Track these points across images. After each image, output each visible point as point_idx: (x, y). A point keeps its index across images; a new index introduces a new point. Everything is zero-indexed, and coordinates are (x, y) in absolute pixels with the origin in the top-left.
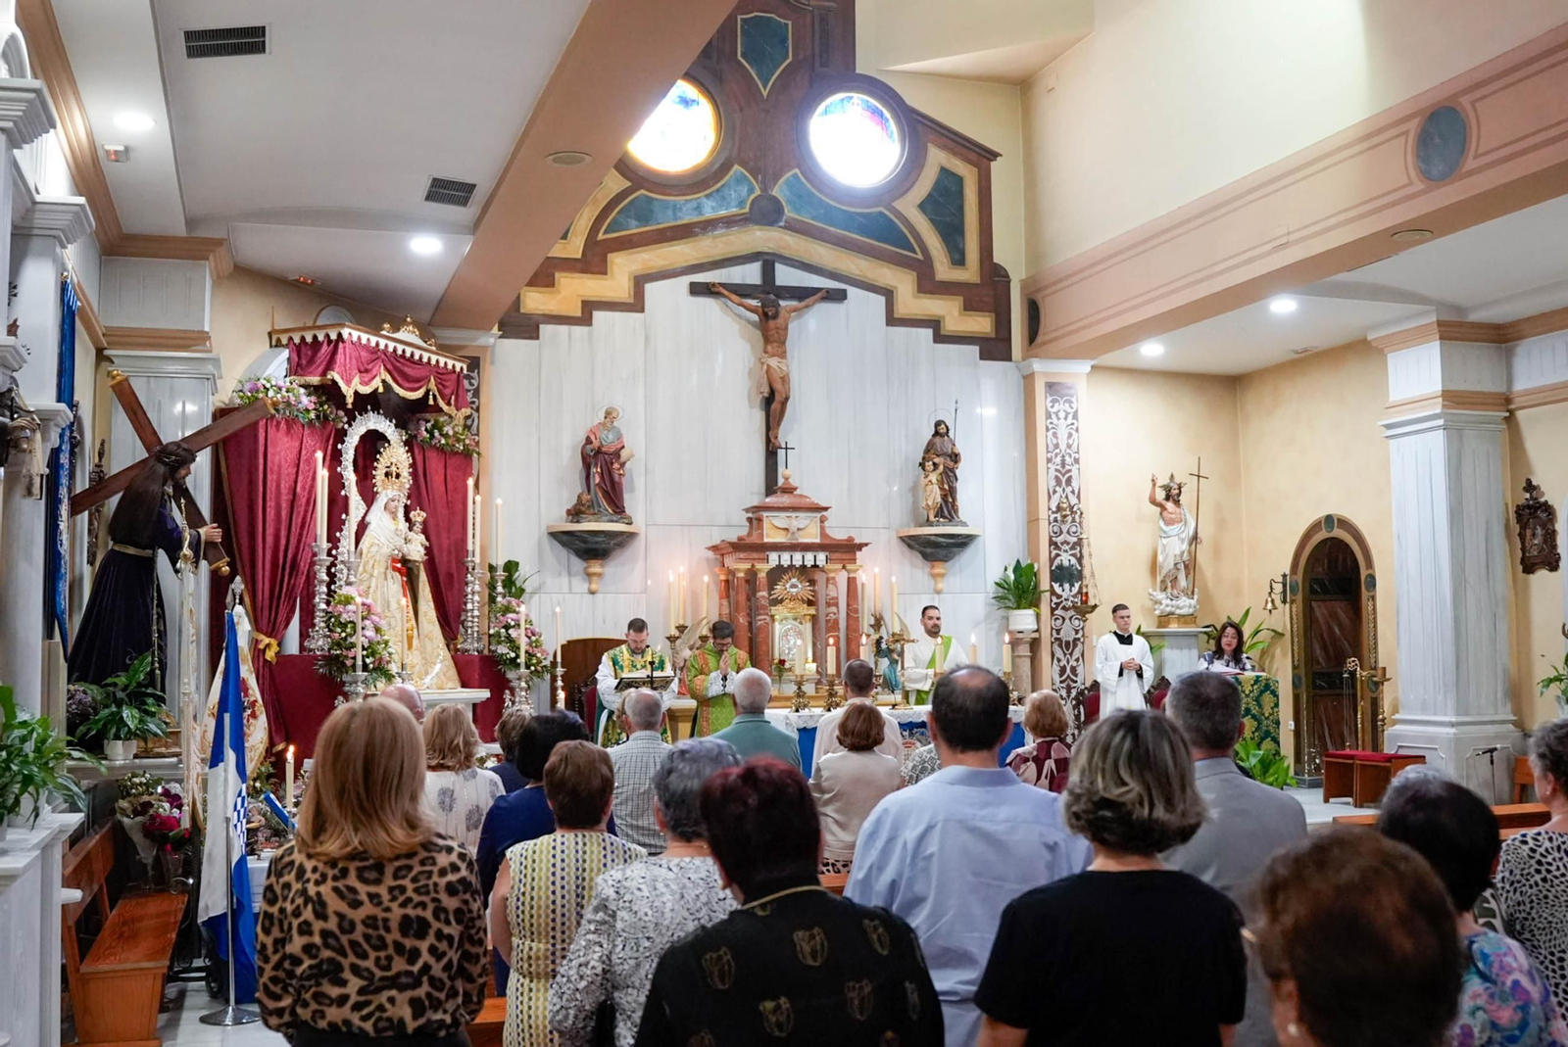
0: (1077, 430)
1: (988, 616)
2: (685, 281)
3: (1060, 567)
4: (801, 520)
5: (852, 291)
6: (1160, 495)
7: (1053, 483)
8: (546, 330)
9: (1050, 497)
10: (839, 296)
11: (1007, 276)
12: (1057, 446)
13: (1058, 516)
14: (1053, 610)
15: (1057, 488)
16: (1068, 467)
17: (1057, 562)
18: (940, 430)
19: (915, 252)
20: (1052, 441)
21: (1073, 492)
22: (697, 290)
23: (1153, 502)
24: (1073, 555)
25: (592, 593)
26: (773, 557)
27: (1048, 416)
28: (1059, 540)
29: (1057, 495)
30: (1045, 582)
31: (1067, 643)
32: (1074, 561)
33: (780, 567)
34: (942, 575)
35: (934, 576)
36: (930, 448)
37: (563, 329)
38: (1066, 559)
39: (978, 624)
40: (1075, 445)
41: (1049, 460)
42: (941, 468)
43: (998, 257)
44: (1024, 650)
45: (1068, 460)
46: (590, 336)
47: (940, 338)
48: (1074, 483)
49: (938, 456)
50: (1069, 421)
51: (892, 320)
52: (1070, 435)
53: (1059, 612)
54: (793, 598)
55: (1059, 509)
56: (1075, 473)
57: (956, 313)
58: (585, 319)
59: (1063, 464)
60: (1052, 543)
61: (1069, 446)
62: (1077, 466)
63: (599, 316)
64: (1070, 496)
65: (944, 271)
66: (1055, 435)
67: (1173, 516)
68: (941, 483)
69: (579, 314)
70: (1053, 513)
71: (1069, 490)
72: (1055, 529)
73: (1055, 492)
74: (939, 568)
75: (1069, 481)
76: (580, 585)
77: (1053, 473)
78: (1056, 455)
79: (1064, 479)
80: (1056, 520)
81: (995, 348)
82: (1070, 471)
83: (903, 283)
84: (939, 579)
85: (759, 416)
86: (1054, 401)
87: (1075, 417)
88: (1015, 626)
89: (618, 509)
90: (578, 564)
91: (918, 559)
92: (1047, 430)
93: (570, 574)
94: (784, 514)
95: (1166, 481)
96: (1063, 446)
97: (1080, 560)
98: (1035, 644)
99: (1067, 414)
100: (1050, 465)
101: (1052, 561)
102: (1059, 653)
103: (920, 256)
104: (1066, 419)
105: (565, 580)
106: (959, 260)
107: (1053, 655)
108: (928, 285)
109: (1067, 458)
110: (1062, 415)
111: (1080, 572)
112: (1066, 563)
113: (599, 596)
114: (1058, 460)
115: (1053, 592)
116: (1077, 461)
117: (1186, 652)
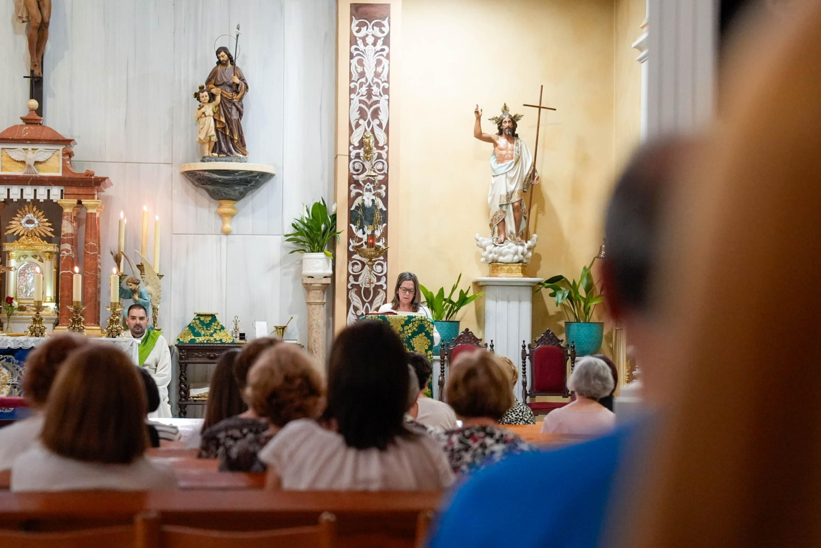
0: (388, 57)
1: (283, 261)
3: (361, 208)
4: (42, 152)
6: (490, 129)
7: (356, 115)
9: (351, 131)
12: (362, 74)
14: (350, 255)
15: (361, 122)
16: (374, 99)
17: (358, 201)
18: (225, 59)
20: (356, 69)
21: (380, 125)
23: (479, 136)
24: (377, 195)
27: (353, 41)
28: (361, 178)
30: (342, 224)
31: (367, 291)
32: (379, 202)
33: (10, 200)
34: (232, 215)
35: (222, 216)
36: (212, 78)
38: (368, 199)
39: (273, 268)
40: (384, 74)
41: (352, 91)
42: (218, 98)
44: (317, 297)
45: (375, 90)
48: (383, 116)
49: (217, 86)
50: (379, 47)
52: (379, 63)
53: (357, 257)
54: (31, 234)
55: (362, 144)
56: (383, 105)
59: (369, 94)
60: (352, 181)
61: (377, 75)
62: (385, 97)
64: (377, 130)
66: (360, 62)
67: (507, 152)
68: (218, 115)
70: (355, 148)
71: (375, 123)
72: (357, 166)
73: (358, 125)
74: (227, 207)
75: (375, 114)
77: (356, 104)
78: (362, 85)
79: (369, 111)
82: (377, 102)
84: (229, 219)
86: (361, 25)
87: (386, 41)
88: (308, 271)
91: (204, 198)
92: (352, 57)
94: (20, 147)
95: (499, 114)
96: (370, 75)
97: (385, 201)
98: (329, 289)
99: (376, 39)
100: (353, 96)
101: (351, 201)
102: (356, 301)
104: (374, 44)
107: (349, 303)
109: (374, 88)
110: (370, 40)
111: (385, 214)
112: (368, 203)
114: (364, 90)
115: (351, 235)
116: (386, 91)
117: (514, 305)
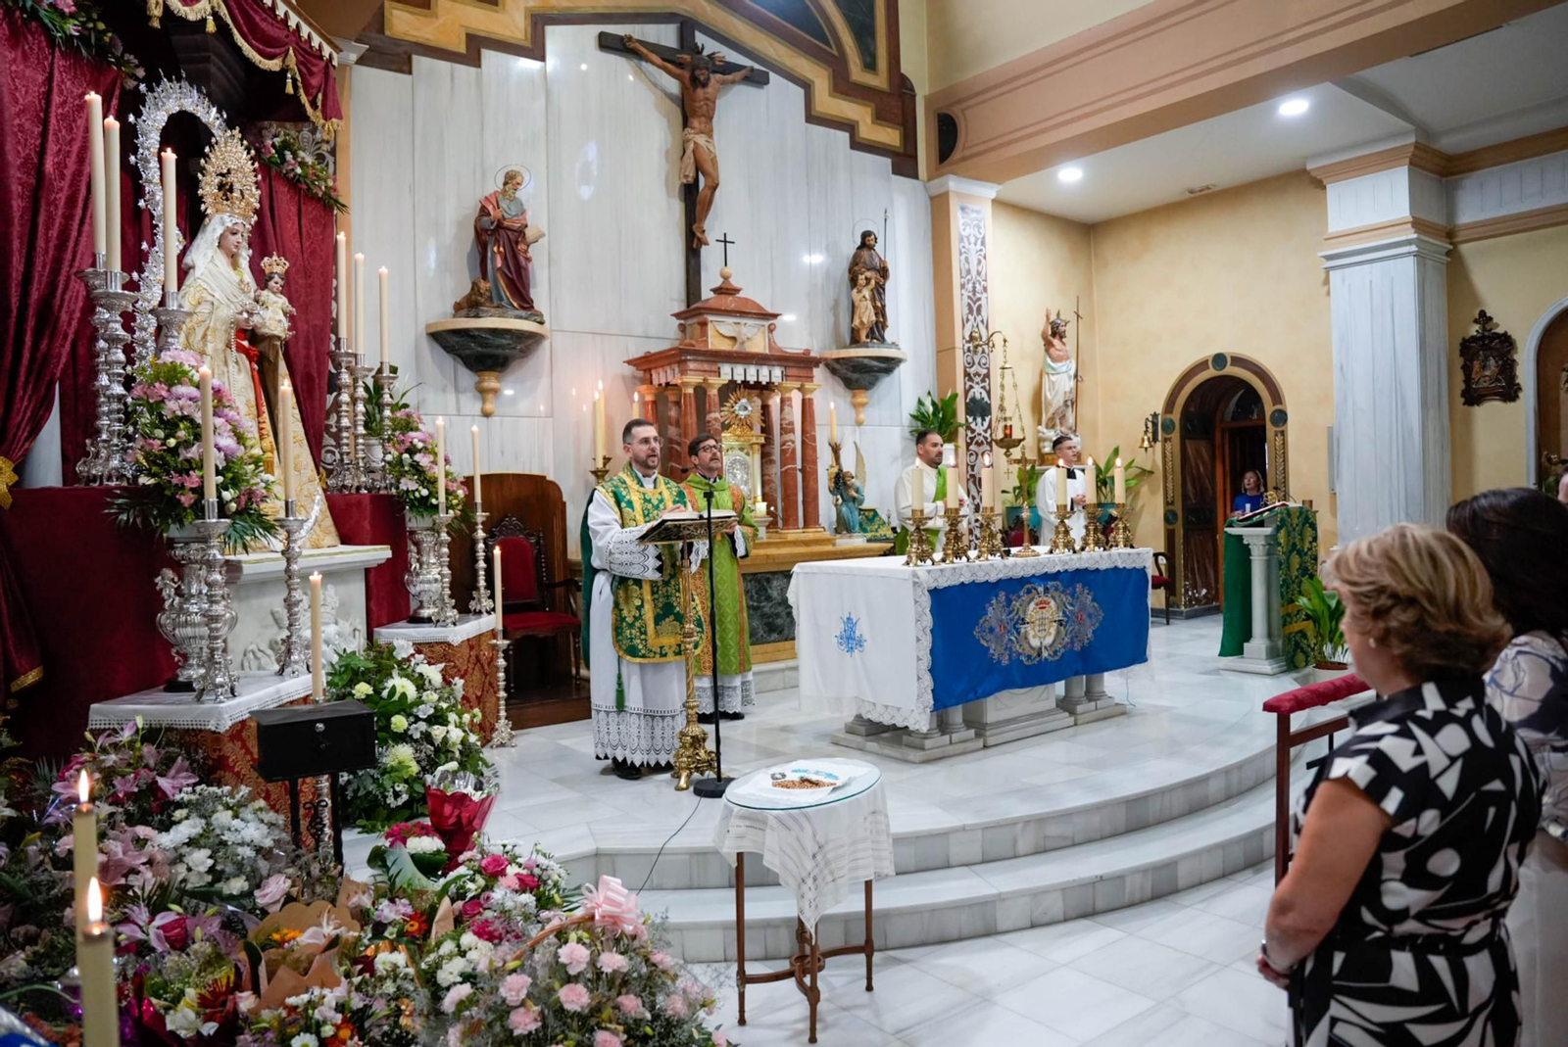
0: (985, 258)
2: (594, 30)
3: (973, 399)
4: (749, 328)
5: (772, 75)
7: (966, 311)
8: (420, 62)
9: (964, 326)
10: (757, 79)
11: (912, 89)
12: (969, 272)
13: (971, 345)
14: (968, 445)
15: (970, 317)
16: (978, 295)
17: (970, 394)
18: (867, 242)
19: (831, 47)
20: (964, 266)
21: (982, 321)
22: (607, 43)
23: (1046, 337)
24: (983, 388)
25: (486, 415)
26: (726, 369)
27: (961, 239)
28: (972, 371)
29: (970, 323)
30: (961, 417)
32: (984, 395)
33: (732, 382)
34: (863, 405)
35: (856, 406)
36: (856, 260)
37: (444, 66)
38: (977, 392)
39: (895, 459)
40: (983, 273)
41: (963, 286)
42: (873, 282)
43: (906, 68)
45: (979, 288)
46: (479, 79)
47: (857, 145)
48: (983, 313)
49: (868, 270)
50: (979, 247)
51: (812, 118)
52: (979, 262)
53: (972, 447)
55: (972, 338)
56: (983, 302)
57: (869, 120)
58: (472, 58)
59: (974, 291)
60: (967, 374)
61: (979, 273)
62: (985, 295)
63: (488, 56)
64: (980, 325)
65: (857, 74)
66: (967, 259)
67: (1061, 353)
68: (873, 300)
69: (461, 48)
70: (967, 342)
71: (979, 318)
72: (969, 359)
73: (968, 320)
74: (862, 398)
75: (979, 310)
76: (471, 404)
77: (966, 301)
78: (969, 281)
79: (975, 308)
80: (969, 350)
81: (904, 163)
82: (979, 299)
83: (821, 79)
84: (861, 409)
85: (677, 208)
86: (965, 225)
87: (983, 244)
89: (526, 303)
90: (467, 377)
91: (841, 387)
92: (961, 254)
93: (457, 390)
94: (730, 320)
95: (1054, 318)
96: (974, 273)
97: (989, 393)
99: (977, 239)
100: (963, 291)
101: (966, 392)
103: (835, 52)
104: (975, 244)
105: (451, 397)
106: (870, 65)
108: (843, 86)
109: (977, 285)
110: (972, 240)
111: (989, 406)
112: (978, 396)
113: (494, 419)
114: (970, 286)
115: (968, 428)
116: (985, 289)
